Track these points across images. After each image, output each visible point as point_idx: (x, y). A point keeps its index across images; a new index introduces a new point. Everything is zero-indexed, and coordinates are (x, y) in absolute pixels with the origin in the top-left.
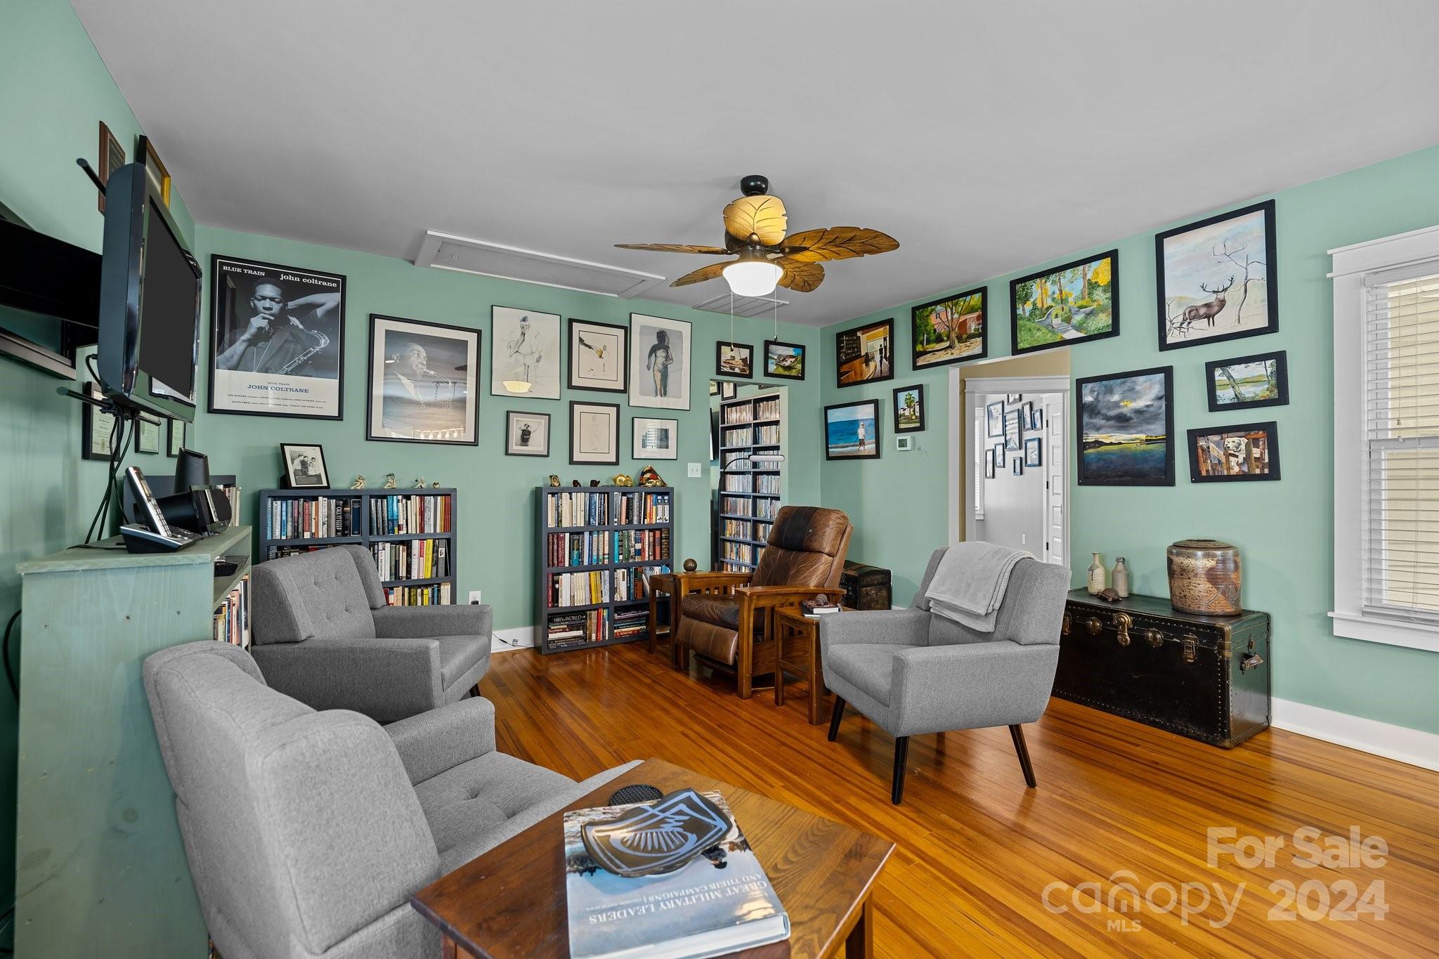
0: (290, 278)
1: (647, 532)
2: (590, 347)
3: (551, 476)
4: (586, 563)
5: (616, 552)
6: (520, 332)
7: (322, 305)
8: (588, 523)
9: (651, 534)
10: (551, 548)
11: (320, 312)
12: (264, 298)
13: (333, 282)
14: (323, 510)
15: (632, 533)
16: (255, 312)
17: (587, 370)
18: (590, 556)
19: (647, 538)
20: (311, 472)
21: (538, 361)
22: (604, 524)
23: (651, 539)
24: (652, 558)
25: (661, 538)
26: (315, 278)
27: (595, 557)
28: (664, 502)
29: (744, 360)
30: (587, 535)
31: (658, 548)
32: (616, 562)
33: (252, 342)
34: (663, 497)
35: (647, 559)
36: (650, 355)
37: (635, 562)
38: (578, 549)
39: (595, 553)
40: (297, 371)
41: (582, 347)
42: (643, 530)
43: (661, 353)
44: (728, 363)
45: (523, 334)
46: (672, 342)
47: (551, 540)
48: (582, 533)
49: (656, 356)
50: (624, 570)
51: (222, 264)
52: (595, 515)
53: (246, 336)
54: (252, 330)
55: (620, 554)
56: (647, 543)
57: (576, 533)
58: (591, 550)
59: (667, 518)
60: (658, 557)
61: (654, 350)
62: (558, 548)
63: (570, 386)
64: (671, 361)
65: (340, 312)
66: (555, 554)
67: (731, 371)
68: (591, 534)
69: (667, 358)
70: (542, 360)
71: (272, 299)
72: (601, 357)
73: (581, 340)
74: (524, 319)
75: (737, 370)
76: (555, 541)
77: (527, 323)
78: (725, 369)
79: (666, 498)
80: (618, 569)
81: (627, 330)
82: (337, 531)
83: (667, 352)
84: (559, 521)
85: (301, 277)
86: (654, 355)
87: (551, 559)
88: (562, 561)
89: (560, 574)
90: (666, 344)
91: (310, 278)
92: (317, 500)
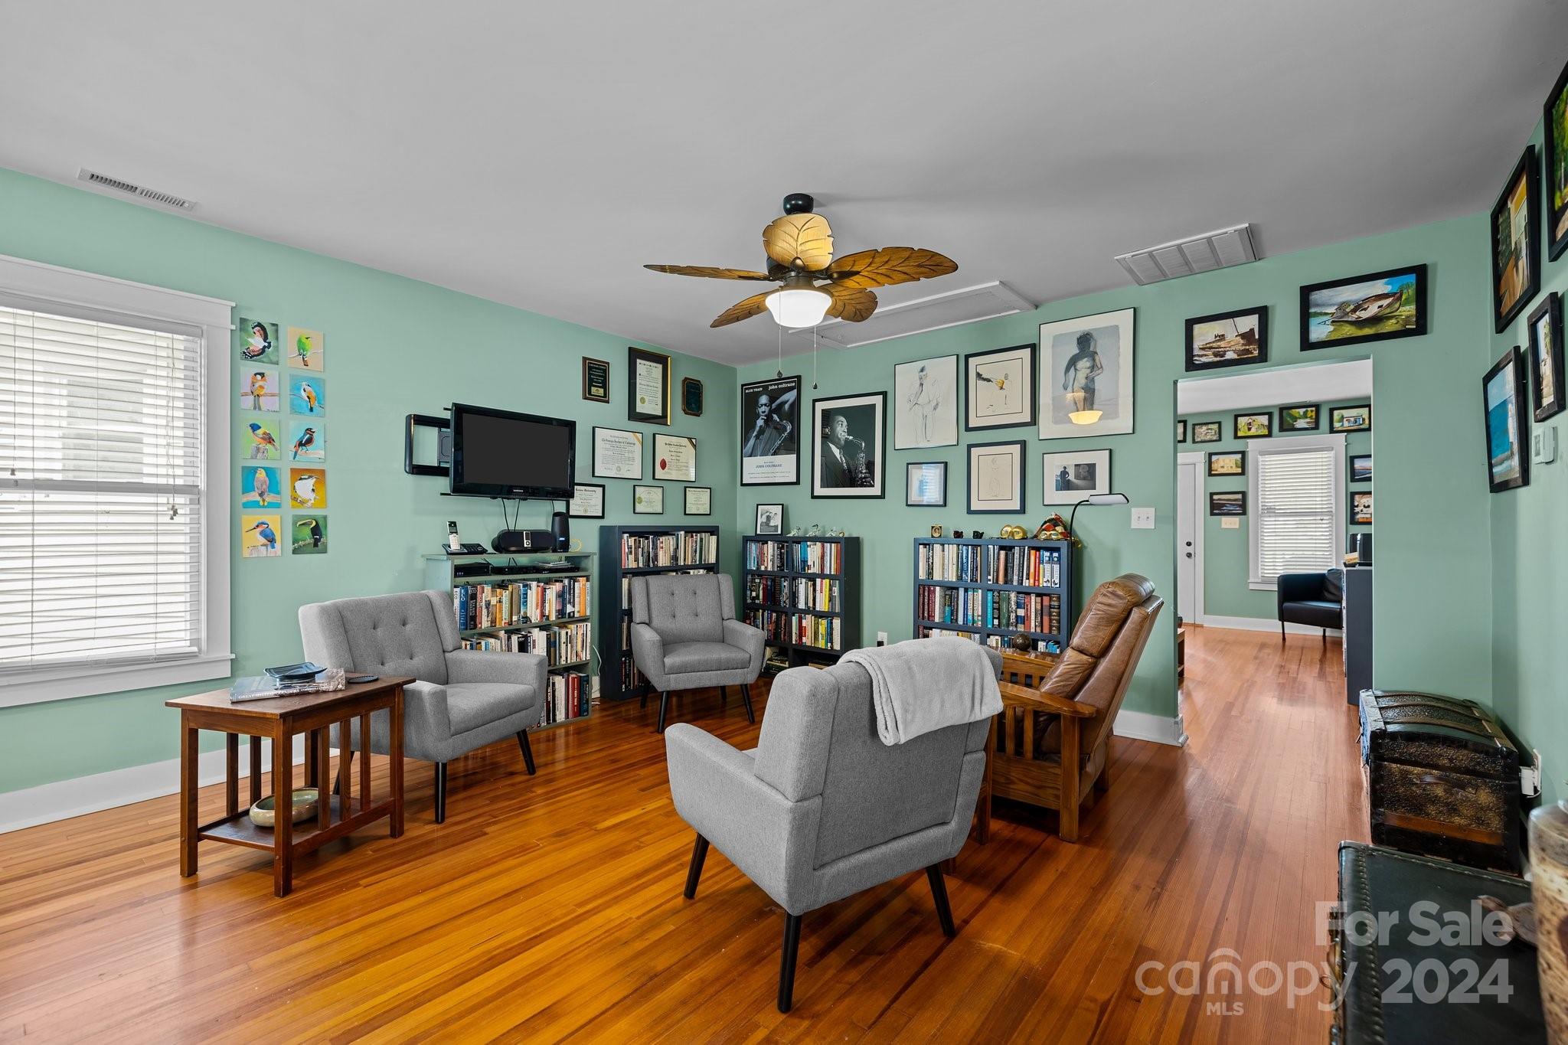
0: (773, 387)
1: (1033, 597)
2: (989, 380)
3: (933, 527)
4: (960, 621)
5: (990, 616)
6: (919, 383)
7: (788, 401)
8: (960, 578)
9: (1039, 599)
10: (921, 600)
11: (787, 406)
12: (762, 405)
13: (792, 382)
14: (770, 551)
15: (1013, 595)
16: (758, 416)
17: (988, 406)
18: (965, 615)
19: (1033, 603)
20: (772, 523)
21: (935, 409)
22: (977, 581)
23: (1039, 607)
24: (1039, 630)
25: (1050, 607)
26: (784, 383)
27: (970, 618)
28: (1053, 560)
29: (1247, 336)
30: (961, 591)
31: (1046, 619)
32: (990, 626)
33: (757, 437)
34: (1051, 554)
35: (1033, 630)
36: (1068, 369)
37: (1017, 632)
38: (950, 605)
39: (970, 613)
40: (775, 454)
41: (980, 382)
42: (1029, 594)
43: (1084, 364)
44: (1211, 348)
45: (922, 385)
46: (1101, 346)
47: (921, 592)
48: (957, 589)
49: (1076, 369)
50: (997, 637)
51: (746, 389)
52: (968, 570)
53: (755, 433)
54: (757, 429)
55: (994, 618)
56: (1033, 610)
57: (950, 589)
58: (966, 609)
59: (1057, 581)
60: (1046, 630)
61: (1073, 362)
62: (929, 601)
63: (968, 429)
64: (1100, 371)
65: (797, 404)
66: (926, 607)
67: (1218, 359)
68: (966, 590)
69: (1092, 368)
70: (939, 407)
71: (765, 405)
72: (1002, 388)
73: (979, 375)
74: (922, 370)
75: (1230, 355)
76: (926, 594)
77: (924, 373)
78: (1204, 360)
79: (1056, 555)
80: (992, 635)
81: (1034, 348)
82: (778, 567)
83: (1094, 360)
84: (930, 573)
85: (778, 384)
86: (1073, 368)
87: (921, 611)
88: (931, 616)
89: (931, 629)
90: (1091, 349)
91: (781, 384)
92: (767, 543)
